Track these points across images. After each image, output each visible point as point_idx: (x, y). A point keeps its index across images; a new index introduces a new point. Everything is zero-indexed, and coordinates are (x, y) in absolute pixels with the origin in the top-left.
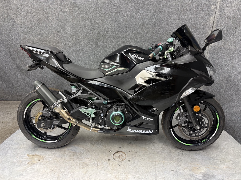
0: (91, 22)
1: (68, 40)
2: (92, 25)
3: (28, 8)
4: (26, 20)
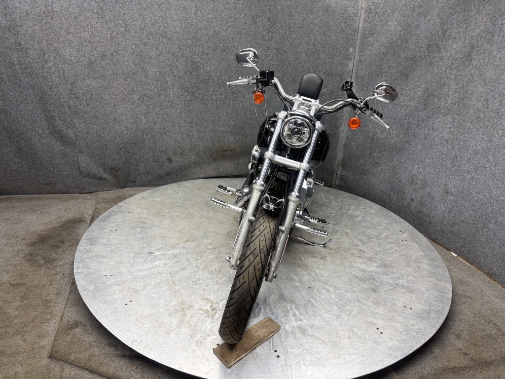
0: (186, 60)
1: (148, 87)
2: (188, 65)
4: (81, 53)
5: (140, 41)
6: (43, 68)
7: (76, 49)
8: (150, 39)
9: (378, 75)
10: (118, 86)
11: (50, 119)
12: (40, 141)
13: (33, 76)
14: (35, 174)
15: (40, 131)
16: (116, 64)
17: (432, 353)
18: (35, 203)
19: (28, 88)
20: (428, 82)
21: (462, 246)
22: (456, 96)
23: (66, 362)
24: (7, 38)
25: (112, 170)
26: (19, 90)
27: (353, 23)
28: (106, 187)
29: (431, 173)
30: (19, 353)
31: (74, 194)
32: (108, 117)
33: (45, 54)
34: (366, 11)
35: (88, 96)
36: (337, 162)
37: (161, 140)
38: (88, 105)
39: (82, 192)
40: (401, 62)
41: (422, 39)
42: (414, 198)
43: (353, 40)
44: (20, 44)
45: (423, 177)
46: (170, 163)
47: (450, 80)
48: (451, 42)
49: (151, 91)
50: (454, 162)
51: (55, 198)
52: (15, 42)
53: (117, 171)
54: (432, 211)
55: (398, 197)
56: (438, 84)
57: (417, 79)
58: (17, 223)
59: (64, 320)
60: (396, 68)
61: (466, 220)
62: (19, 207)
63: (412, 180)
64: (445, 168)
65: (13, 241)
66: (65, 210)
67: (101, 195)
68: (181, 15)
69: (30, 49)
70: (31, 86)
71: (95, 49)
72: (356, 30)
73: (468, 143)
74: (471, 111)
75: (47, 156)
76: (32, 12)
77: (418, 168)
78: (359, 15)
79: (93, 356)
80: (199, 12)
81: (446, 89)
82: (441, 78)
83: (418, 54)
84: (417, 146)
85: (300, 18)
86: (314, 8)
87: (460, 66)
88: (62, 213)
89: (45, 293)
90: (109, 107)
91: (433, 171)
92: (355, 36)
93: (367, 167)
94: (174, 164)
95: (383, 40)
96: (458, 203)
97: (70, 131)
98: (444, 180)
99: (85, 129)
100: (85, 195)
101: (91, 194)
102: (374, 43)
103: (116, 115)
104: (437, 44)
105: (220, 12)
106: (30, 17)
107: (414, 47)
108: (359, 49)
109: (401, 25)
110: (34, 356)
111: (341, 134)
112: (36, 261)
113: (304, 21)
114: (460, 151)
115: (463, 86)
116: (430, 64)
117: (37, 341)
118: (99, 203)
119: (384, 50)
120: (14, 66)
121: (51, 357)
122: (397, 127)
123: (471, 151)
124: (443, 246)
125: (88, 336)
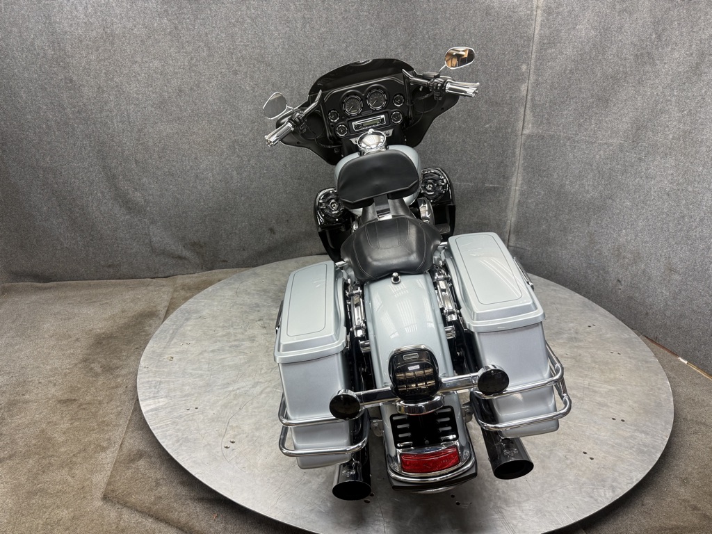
1: (241, 131)
3: (156, 64)
4: (151, 89)
5: (228, 69)
6: (101, 112)
7: (144, 83)
8: (241, 66)
9: (563, 102)
10: (201, 132)
11: (112, 179)
12: (99, 208)
13: (89, 122)
14: (93, 253)
15: (99, 194)
16: (197, 101)
17: (643, 505)
18: (94, 291)
19: (83, 138)
20: (637, 109)
21: (695, 349)
22: (679, 128)
23: (124, 504)
24: (55, 73)
25: (195, 246)
26: (71, 141)
27: (526, 29)
28: (187, 269)
29: (646, 242)
30: (64, 493)
31: (145, 280)
32: (188, 173)
33: (103, 91)
34: (544, 11)
35: (160, 145)
36: (508, 228)
37: (259, 204)
38: (160, 158)
39: (155, 276)
40: (596, 82)
41: (627, 46)
42: (622, 278)
43: (527, 53)
44: (71, 81)
45: (634, 247)
46: (272, 235)
47: (671, 105)
48: (670, 49)
49: (245, 136)
50: (679, 224)
51: (120, 284)
52: (65, 78)
53: (201, 247)
54: (648, 297)
55: (598, 277)
56: (652, 112)
57: (621, 106)
58: (69, 319)
59: (125, 450)
60: (589, 90)
61: (700, 311)
62: (73, 297)
63: (618, 253)
64: (667, 234)
65: (64, 342)
66: (132, 301)
67: (180, 280)
68: (283, 31)
69: (84, 86)
70: (86, 135)
71: (168, 82)
72: (530, 39)
73: (700, 197)
74: (704, 149)
75: (109, 228)
76: (86, 37)
77: (627, 235)
78: (533, 17)
79: (160, 498)
80: (308, 25)
81: (664, 118)
82: (657, 102)
83: (621, 69)
84: (624, 202)
85: (450, 26)
86: (470, 10)
87: (684, 83)
88: (128, 305)
89: (101, 412)
90: (189, 160)
91: (648, 239)
92: (529, 47)
93: (552, 235)
94: (277, 236)
96: (687, 284)
97: (138, 194)
98: (665, 251)
99: (158, 191)
100: (159, 281)
101: (167, 279)
102: (557, 56)
103: (198, 171)
104: (649, 53)
105: (337, 23)
106: (84, 43)
107: (616, 59)
108: (536, 65)
109: (595, 28)
110: (84, 497)
111: (513, 188)
112: (92, 369)
113: (454, 29)
114: (688, 209)
115: (690, 113)
116: (640, 82)
117: (89, 476)
118: (177, 291)
119: (571, 66)
120: (64, 109)
121: (105, 498)
122: (594, 176)
123: (704, 208)
124: (667, 349)
125: (155, 470)
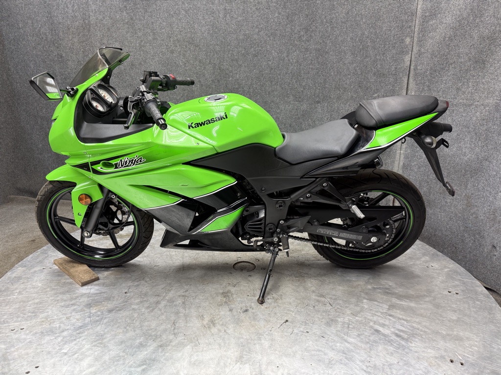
0: (214, 68)
2: (215, 73)
27: (410, 5)
42: (497, 243)
43: (410, 27)
63: (494, 217)
72: (414, 14)
76: (72, 26)
80: (228, 15)
85: (344, 11)
92: (412, 22)
95: (449, 19)
102: (437, 26)
107: (492, 20)
108: (419, 38)
119: (450, 33)
122: (472, 138)
